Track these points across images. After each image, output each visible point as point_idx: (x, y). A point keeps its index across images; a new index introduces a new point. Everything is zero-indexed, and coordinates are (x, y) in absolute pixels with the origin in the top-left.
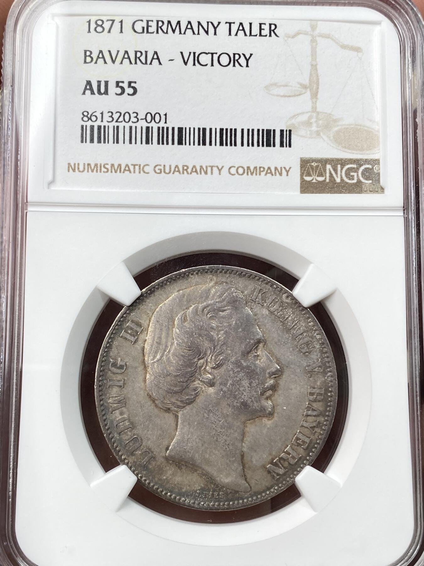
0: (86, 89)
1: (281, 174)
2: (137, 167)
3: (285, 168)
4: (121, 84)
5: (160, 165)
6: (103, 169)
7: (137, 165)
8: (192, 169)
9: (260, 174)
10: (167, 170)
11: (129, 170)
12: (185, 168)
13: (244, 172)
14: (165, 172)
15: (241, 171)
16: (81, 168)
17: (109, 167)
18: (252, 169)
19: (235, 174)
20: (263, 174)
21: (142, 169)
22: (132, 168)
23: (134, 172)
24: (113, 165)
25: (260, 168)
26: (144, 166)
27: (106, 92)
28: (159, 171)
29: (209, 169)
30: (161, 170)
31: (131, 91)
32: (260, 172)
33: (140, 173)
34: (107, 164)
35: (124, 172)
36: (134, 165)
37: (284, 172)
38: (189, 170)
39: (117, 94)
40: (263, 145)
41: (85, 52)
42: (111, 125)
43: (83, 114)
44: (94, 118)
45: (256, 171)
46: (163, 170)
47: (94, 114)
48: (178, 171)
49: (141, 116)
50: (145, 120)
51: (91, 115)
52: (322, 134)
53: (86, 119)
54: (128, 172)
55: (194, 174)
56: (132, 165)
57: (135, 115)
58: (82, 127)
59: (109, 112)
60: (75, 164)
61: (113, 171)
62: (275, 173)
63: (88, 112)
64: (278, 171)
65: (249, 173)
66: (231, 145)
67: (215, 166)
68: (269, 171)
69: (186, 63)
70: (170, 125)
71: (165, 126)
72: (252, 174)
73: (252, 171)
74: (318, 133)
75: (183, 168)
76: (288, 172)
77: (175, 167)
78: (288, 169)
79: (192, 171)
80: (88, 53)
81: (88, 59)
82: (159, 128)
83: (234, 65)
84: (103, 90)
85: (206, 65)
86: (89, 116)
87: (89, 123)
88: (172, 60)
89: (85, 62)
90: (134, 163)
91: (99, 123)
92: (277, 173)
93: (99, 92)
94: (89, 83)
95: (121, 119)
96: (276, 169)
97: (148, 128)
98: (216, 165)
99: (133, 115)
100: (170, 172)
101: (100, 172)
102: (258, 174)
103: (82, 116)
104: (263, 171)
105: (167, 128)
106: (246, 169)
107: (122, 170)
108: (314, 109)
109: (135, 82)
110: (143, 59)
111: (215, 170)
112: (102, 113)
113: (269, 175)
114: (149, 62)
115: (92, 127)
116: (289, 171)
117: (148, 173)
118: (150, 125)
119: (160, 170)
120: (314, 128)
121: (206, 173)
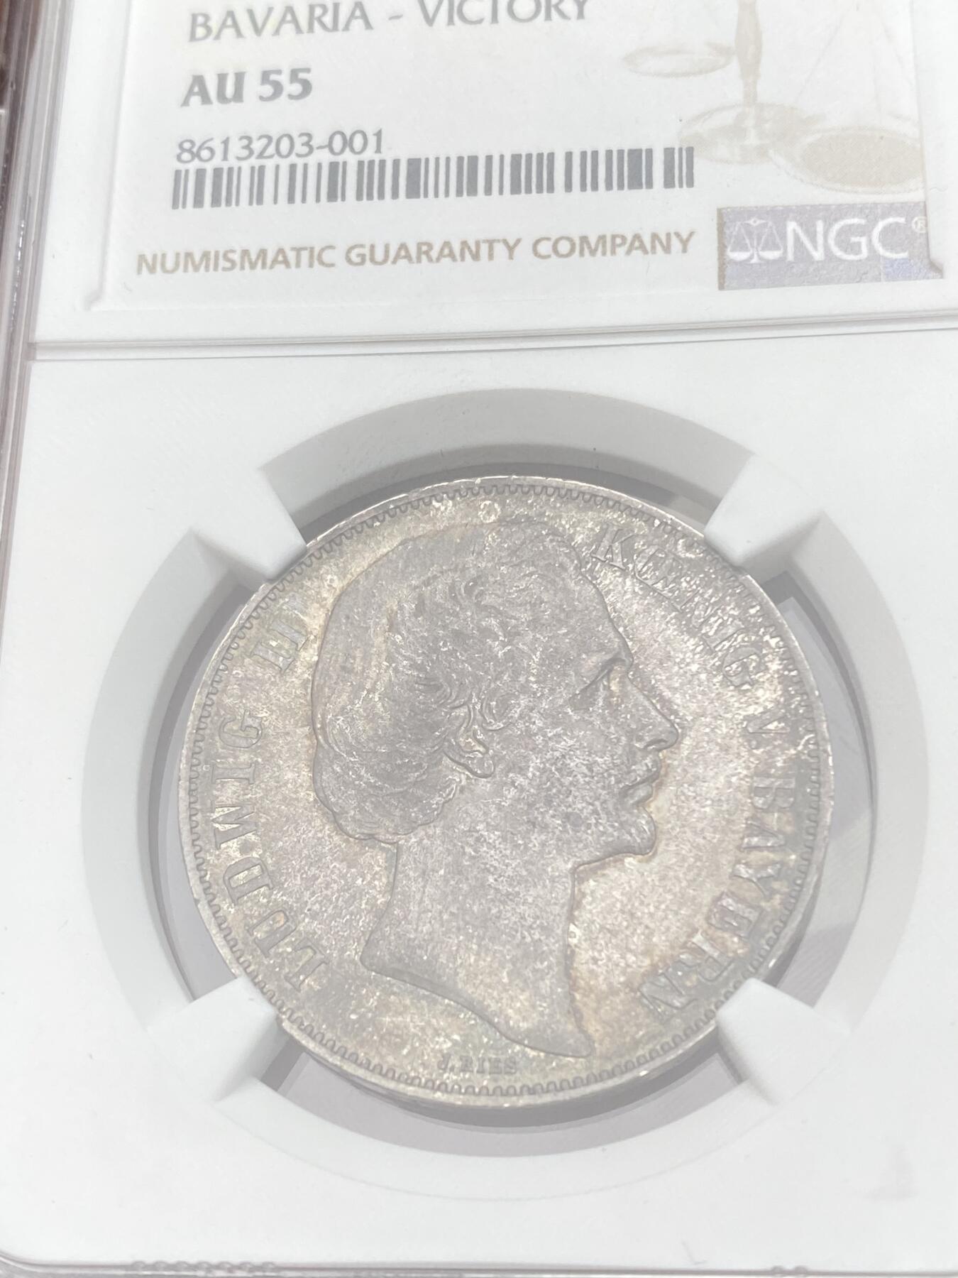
0: (190, 93)
1: (667, 249)
2: (305, 255)
3: (678, 235)
4: (273, 77)
5: (362, 246)
6: (222, 263)
7: (305, 249)
8: (442, 250)
9: (613, 252)
10: (379, 255)
11: (286, 262)
12: (424, 248)
13: (572, 250)
14: (372, 260)
15: (564, 247)
16: (170, 264)
17: (236, 257)
18: (593, 241)
19: (549, 256)
20: (621, 251)
21: (317, 257)
22: (291, 256)
23: (298, 265)
24: (245, 253)
25: (614, 237)
26: (323, 250)
27: (238, 96)
28: (357, 260)
29: (484, 249)
30: (363, 256)
31: (296, 88)
32: (614, 246)
33: (311, 265)
34: (233, 251)
35: (272, 267)
36: (298, 250)
37: (676, 244)
38: (434, 254)
39: (262, 98)
40: (621, 187)
41: (194, 17)
42: (246, 166)
43: (181, 146)
44: (205, 154)
45: (604, 246)
46: (368, 257)
47: (206, 145)
48: (405, 257)
49: (319, 139)
50: (327, 150)
51: (200, 148)
52: (771, 152)
53: (186, 156)
54: (283, 266)
55: (446, 261)
56: (293, 249)
57: (305, 139)
58: (178, 173)
59: (241, 138)
60: (155, 257)
61: (247, 265)
62: (653, 248)
63: (192, 142)
64: (662, 243)
65: (586, 251)
66: (540, 190)
67: (499, 241)
68: (637, 244)
69: (430, 20)
70: (388, 155)
71: (377, 158)
72: (593, 252)
73: (593, 246)
74: (762, 152)
75: (419, 249)
76: (685, 244)
77: (400, 249)
78: (685, 237)
79: (441, 255)
80: (200, 20)
81: (200, 32)
82: (361, 164)
83: (548, 17)
84: (230, 90)
85: (480, 21)
86: (195, 150)
87: (196, 164)
88: (398, 17)
89: (193, 37)
90: (298, 245)
91: (217, 161)
92: (658, 247)
93: (222, 97)
94: (199, 81)
95: (271, 150)
96: (655, 237)
97: (333, 167)
98: (501, 238)
99: (299, 142)
100: (385, 261)
101: (216, 268)
102: (608, 252)
103: (179, 151)
104: (620, 245)
105: (382, 163)
106: (577, 242)
107: (269, 262)
108: (751, 97)
109: (308, 70)
110: (328, 19)
111: (500, 249)
112: (226, 142)
113: (637, 253)
114: (341, 24)
115: (200, 174)
116: (688, 240)
117: (332, 265)
118: (340, 159)
119: (361, 256)
120: (752, 140)
121: (476, 257)
